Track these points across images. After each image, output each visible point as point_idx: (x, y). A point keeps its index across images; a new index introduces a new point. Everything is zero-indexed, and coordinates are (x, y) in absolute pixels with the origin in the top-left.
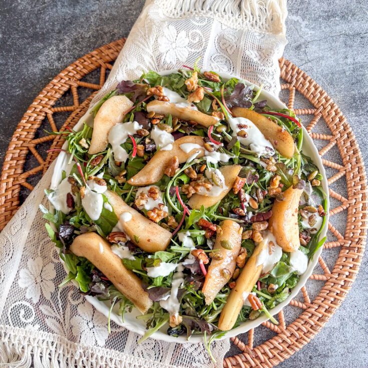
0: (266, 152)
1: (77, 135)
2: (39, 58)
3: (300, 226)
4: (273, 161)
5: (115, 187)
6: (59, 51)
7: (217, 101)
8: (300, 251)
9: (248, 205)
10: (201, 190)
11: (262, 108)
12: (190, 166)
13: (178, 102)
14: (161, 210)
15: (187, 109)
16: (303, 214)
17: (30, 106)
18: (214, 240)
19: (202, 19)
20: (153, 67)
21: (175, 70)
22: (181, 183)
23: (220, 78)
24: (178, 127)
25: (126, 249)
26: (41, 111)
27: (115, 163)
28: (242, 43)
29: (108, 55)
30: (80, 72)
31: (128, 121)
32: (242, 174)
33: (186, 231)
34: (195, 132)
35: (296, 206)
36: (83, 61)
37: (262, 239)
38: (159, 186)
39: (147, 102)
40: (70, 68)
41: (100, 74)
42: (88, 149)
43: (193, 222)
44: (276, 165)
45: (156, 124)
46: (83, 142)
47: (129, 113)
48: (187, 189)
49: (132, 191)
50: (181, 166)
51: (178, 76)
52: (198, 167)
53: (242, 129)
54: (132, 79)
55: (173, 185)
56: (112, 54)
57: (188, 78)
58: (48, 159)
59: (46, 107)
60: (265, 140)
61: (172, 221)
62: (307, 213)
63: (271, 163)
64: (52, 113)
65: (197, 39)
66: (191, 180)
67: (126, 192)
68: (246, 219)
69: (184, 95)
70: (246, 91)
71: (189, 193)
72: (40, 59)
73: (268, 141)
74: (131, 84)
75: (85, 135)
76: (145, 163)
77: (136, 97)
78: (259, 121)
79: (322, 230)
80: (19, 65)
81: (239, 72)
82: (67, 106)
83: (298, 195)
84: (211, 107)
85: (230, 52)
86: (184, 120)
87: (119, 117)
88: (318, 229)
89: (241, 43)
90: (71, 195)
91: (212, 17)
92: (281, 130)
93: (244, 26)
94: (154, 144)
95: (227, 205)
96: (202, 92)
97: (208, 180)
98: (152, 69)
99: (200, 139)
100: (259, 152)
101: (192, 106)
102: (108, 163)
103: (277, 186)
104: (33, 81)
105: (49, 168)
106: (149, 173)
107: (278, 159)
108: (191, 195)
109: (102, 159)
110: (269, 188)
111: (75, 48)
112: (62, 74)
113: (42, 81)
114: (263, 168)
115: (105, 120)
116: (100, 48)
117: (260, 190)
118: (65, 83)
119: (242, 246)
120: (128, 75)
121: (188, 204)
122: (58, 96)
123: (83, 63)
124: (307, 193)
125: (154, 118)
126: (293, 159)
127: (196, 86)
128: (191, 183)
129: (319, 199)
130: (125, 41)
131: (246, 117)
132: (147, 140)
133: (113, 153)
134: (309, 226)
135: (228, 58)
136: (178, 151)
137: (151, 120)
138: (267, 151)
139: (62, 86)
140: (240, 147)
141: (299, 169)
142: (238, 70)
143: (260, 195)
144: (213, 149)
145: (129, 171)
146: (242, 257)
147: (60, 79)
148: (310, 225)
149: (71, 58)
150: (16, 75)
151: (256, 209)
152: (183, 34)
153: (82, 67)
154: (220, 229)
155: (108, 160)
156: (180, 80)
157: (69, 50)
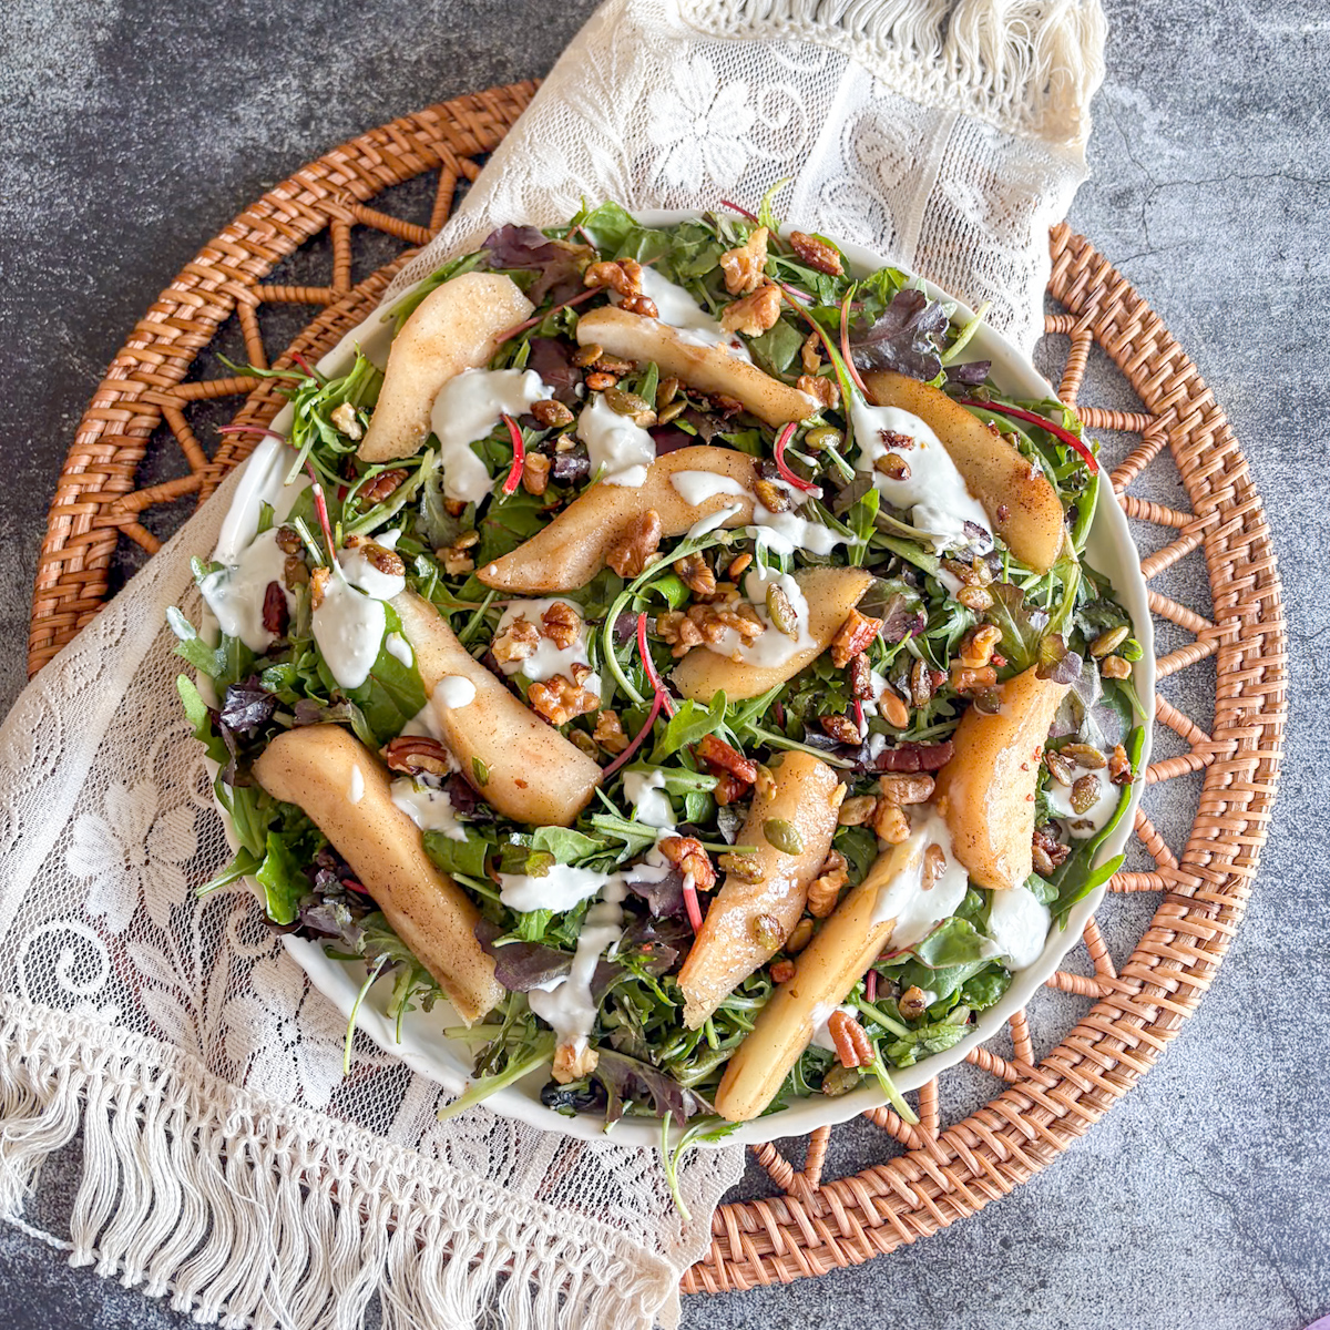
0: (963, 541)
1: (328, 387)
2: (240, 109)
3: (1042, 806)
4: (985, 573)
5: (432, 586)
6: (308, 94)
7: (821, 341)
8: (1027, 892)
9: (875, 712)
10: (723, 637)
11: (971, 385)
12: (697, 551)
13: (689, 326)
14: (576, 686)
15: (713, 354)
16: (1058, 769)
17: (187, 268)
18: (742, 813)
19: (810, 52)
20: (618, 193)
21: (692, 213)
22: (657, 603)
23: (843, 261)
24: (677, 411)
25: (443, 798)
26: (218, 292)
27: (445, 504)
28: (935, 154)
29: (471, 131)
30: (367, 175)
31: (508, 366)
32: (871, 605)
33: (654, 770)
34: (732, 438)
35: (1039, 739)
36: (383, 138)
37: (906, 834)
38: (583, 604)
39: (582, 309)
40: (337, 158)
41: (436, 191)
42: (358, 442)
43: (679, 741)
44: (990, 589)
45: (601, 391)
46: (346, 416)
47: (515, 339)
48: (676, 627)
49: (488, 608)
50: (667, 545)
51: (700, 232)
52: (723, 558)
53: (895, 450)
54: (539, 223)
55: (628, 607)
56: (486, 127)
57: (735, 246)
58: (222, 455)
59: (240, 280)
60: (967, 500)
61: (611, 727)
62: (1072, 767)
63: (975, 581)
64: (258, 302)
65: (784, 118)
66: (692, 600)
67: (467, 606)
68: (863, 757)
69: (712, 304)
70: (926, 319)
71: (681, 641)
72: (241, 113)
73: (978, 502)
74: (535, 238)
75: (354, 394)
76: (546, 517)
77: (546, 287)
78: (955, 429)
79: (1112, 830)
80: (168, 123)
81: (909, 251)
82: (311, 284)
83: (1050, 700)
84: (800, 356)
85: (890, 180)
86: (698, 391)
87: (479, 349)
88: (1098, 825)
89: (933, 153)
90: (280, 591)
91: (845, 49)
92: (1027, 473)
93: (950, 96)
94: (586, 456)
95: (804, 700)
96: (774, 302)
97: (753, 606)
98: (614, 197)
99: (743, 463)
100: (940, 537)
101: (734, 344)
102: (419, 499)
103: (984, 662)
104: (206, 184)
105: (221, 487)
106: (556, 553)
107: (1002, 570)
108: (686, 648)
109: (403, 482)
110: (954, 662)
111: (366, 94)
112: (307, 176)
113: (235, 188)
114: (947, 592)
115: (429, 350)
116: (447, 104)
117: (924, 667)
118: (313, 207)
119: (834, 845)
120: (531, 207)
121: (673, 678)
122: (283, 246)
123: (382, 145)
124: (1082, 698)
125: (595, 369)
126: (1052, 576)
127: (756, 277)
128: (692, 610)
129: (1119, 723)
130: (536, 88)
131: (913, 408)
132: (564, 442)
133: (441, 470)
134: (1069, 811)
135: (881, 199)
136: (664, 493)
137: (586, 373)
138: (970, 538)
139: (302, 215)
140: (876, 510)
141: (1066, 614)
142: (906, 246)
143: (922, 681)
144: (784, 503)
145: (487, 538)
146: (829, 885)
147: (297, 190)
148: (1076, 808)
149: (345, 124)
150: (154, 156)
151: (901, 730)
152: (738, 90)
153: (378, 159)
154: (770, 779)
155: (422, 489)
156: (703, 249)
157: (344, 98)
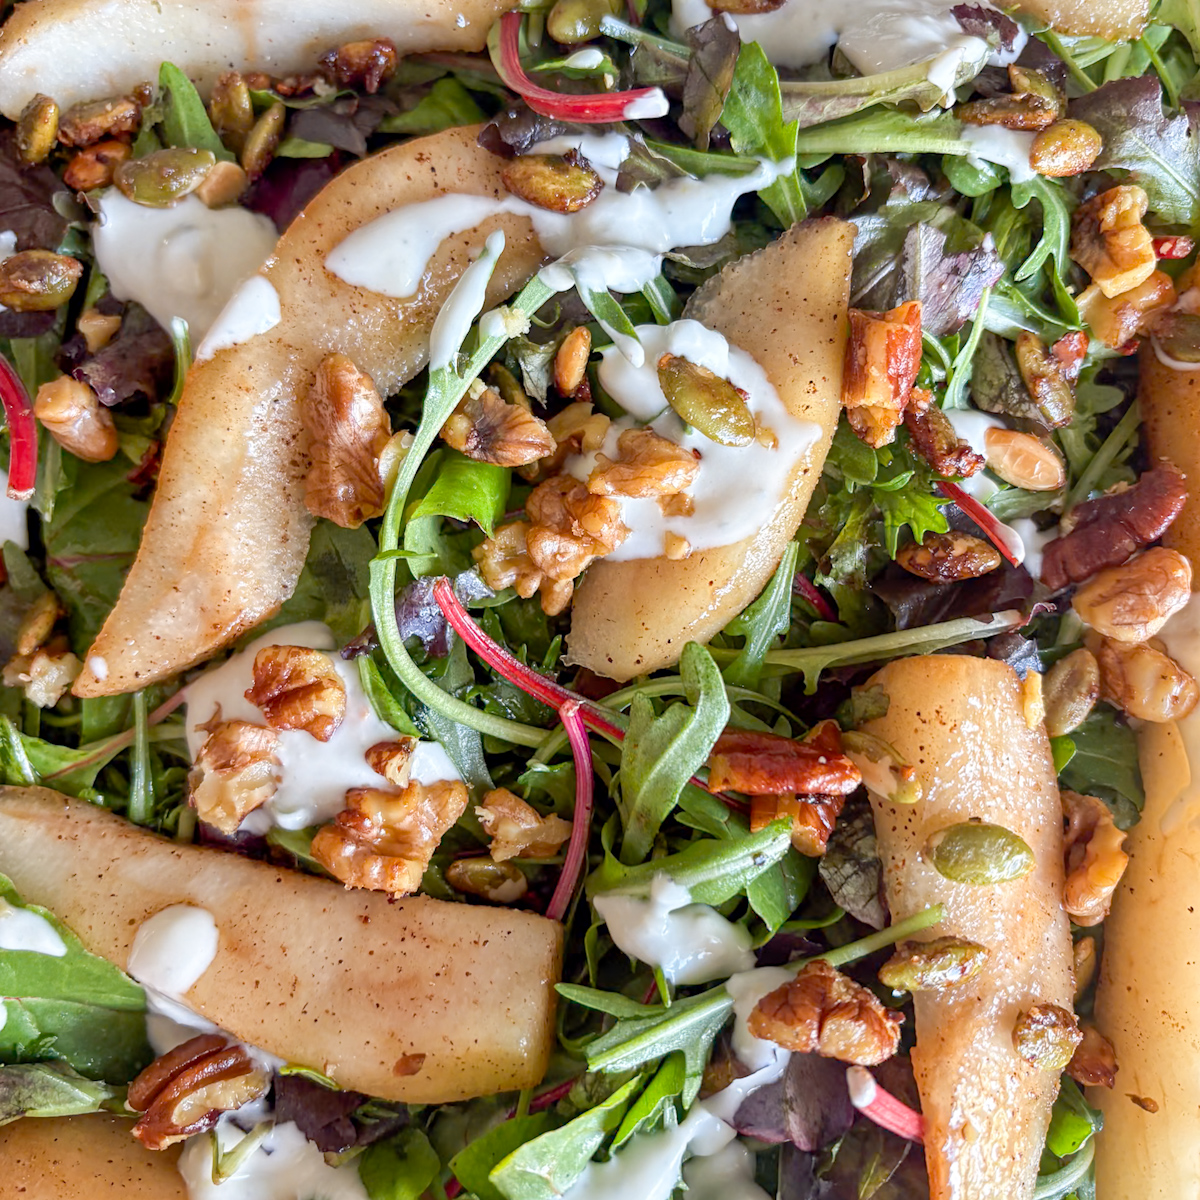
5: (21, 753)
12: (471, 384)
14: (400, 794)
24: (267, 130)
25: (287, 1140)
32: (874, 282)
43: (668, 788)
45: (104, 184)
49: (150, 727)
52: (531, 364)
66: (519, 489)
71: (548, 580)
99: (457, 150)
106: (195, 558)
108: (563, 590)
117: (1035, 345)
121: (575, 659)
125: (71, 148)
128: (532, 507)
132: (95, 327)
136: (333, 306)
140: (776, 87)
145: (69, 595)
151: (1055, 491)
